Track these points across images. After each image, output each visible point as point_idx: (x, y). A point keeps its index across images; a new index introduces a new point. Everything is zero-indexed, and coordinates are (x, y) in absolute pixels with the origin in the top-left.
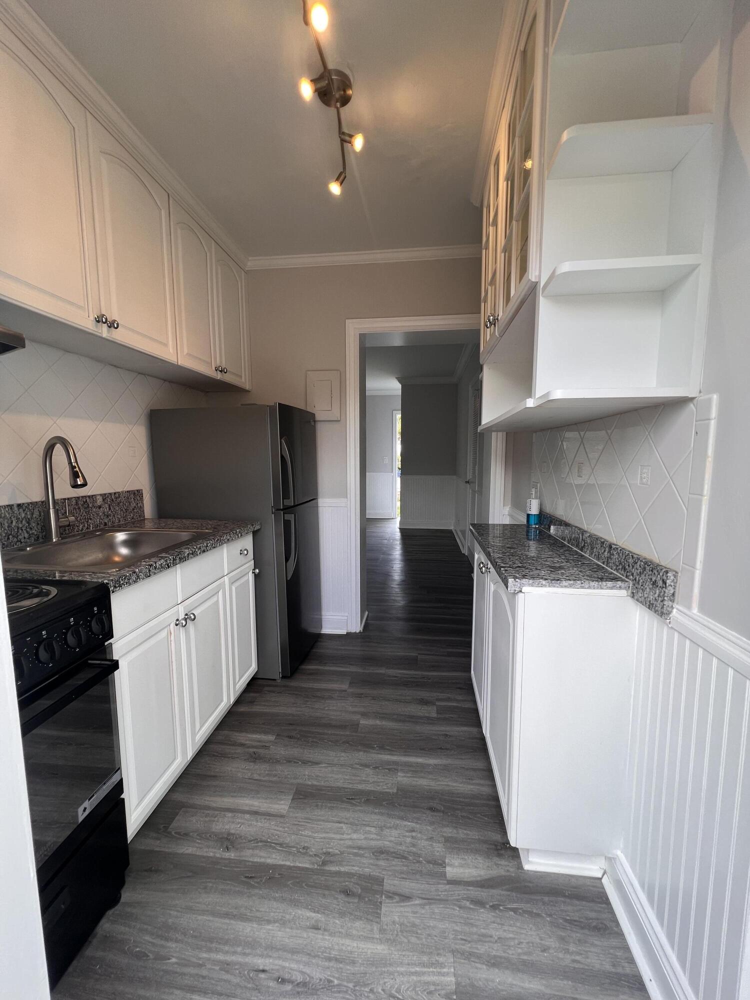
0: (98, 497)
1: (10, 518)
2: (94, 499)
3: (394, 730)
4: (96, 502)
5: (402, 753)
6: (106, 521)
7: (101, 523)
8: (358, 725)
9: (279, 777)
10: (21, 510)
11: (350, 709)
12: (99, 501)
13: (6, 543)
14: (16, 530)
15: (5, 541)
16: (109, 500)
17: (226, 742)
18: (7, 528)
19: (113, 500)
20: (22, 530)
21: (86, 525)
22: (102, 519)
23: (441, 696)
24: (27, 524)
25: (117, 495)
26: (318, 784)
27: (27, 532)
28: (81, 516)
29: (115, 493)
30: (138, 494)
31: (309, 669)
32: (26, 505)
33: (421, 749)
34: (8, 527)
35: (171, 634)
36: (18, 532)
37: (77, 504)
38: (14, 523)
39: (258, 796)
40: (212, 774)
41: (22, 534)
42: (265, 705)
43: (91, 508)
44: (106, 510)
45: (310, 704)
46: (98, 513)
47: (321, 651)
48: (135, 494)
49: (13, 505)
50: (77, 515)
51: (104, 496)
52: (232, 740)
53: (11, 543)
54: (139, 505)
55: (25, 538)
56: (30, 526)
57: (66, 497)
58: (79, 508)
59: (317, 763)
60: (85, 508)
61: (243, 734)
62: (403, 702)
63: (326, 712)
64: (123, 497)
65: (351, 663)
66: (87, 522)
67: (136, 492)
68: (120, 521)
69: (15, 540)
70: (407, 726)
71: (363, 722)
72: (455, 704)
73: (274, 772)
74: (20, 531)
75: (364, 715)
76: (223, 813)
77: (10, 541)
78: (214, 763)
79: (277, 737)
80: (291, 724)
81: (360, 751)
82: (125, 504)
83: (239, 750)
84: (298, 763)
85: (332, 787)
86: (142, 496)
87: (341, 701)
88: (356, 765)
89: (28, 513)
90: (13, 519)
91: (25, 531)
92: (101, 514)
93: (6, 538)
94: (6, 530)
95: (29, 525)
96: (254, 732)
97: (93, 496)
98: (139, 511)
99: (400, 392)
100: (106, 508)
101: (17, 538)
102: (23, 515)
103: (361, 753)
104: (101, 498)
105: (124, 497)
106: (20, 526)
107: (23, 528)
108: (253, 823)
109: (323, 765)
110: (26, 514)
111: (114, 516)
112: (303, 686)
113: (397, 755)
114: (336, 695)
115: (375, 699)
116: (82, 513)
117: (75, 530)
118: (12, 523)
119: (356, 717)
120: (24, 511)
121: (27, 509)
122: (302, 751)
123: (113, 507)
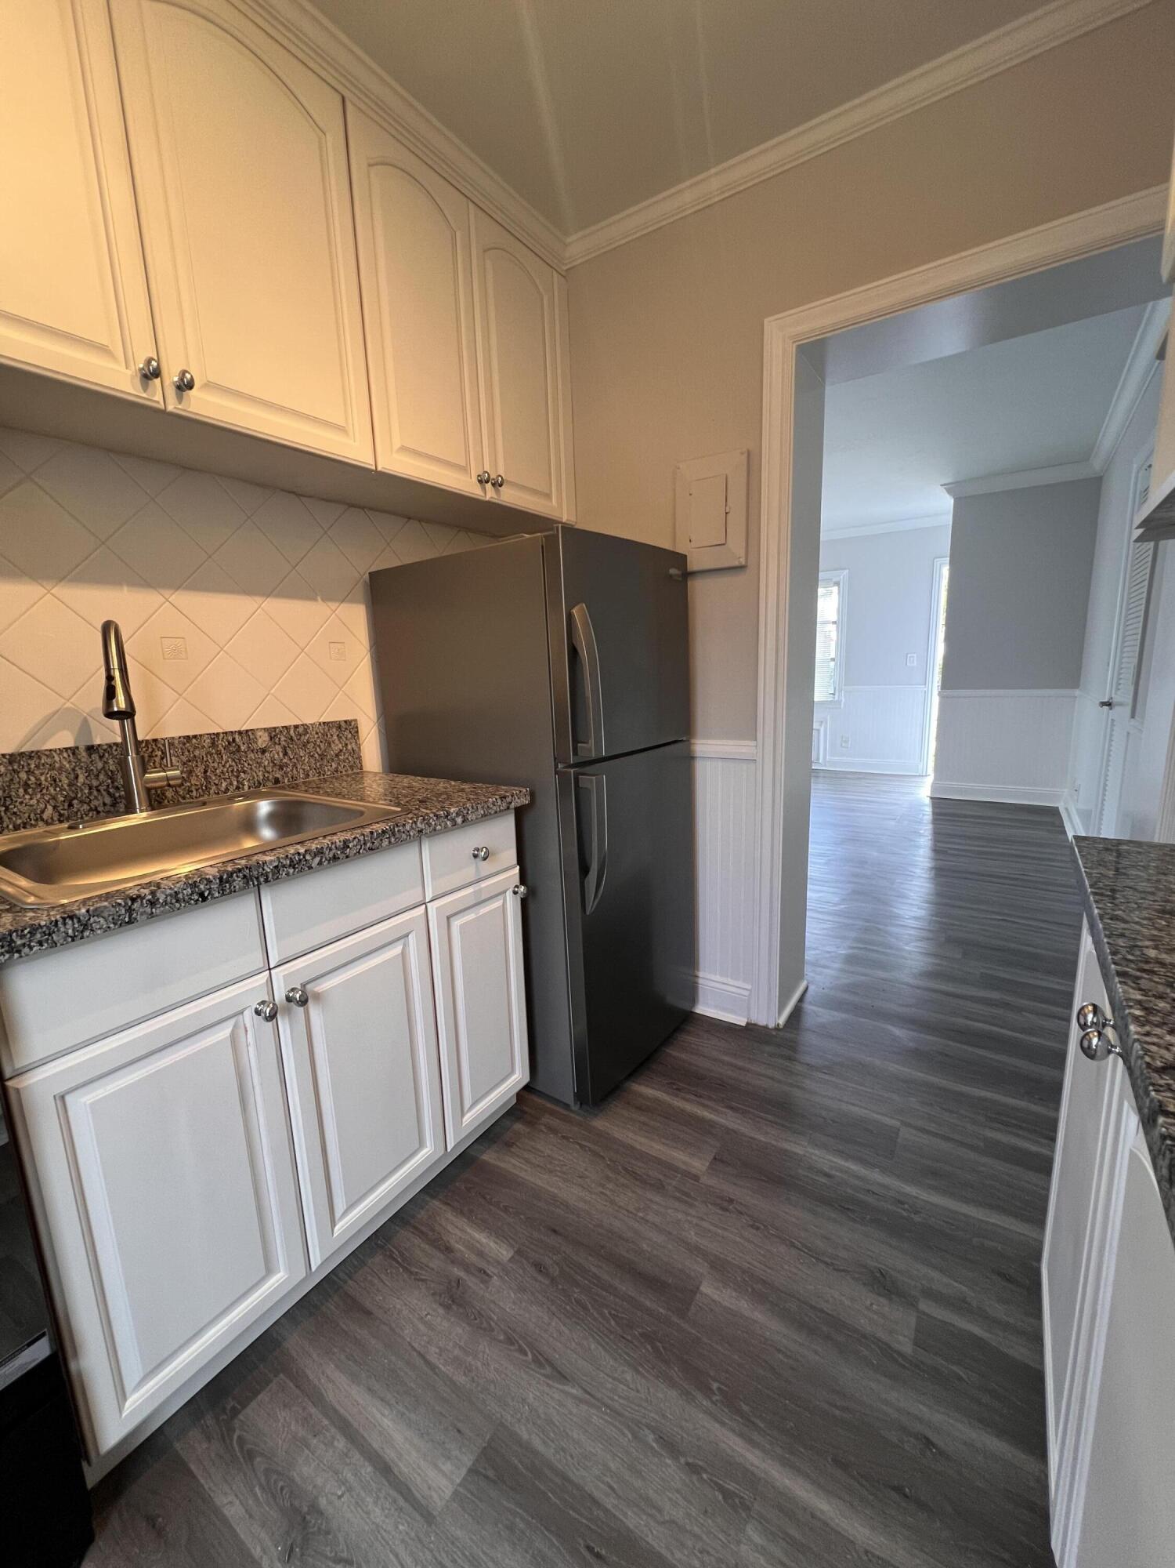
0: (259, 733)
1: (74, 770)
2: (251, 737)
3: (779, 1351)
4: (256, 743)
5: (779, 1451)
6: (278, 775)
7: (267, 779)
8: (695, 1290)
9: (473, 1380)
10: (95, 756)
11: (692, 1236)
12: (263, 740)
13: (66, 812)
14: (86, 791)
15: (64, 809)
16: (283, 739)
17: (423, 1229)
18: (65, 786)
19: (291, 739)
20: (99, 791)
21: (235, 783)
22: (268, 772)
23: (940, 1281)
24: (109, 781)
25: (301, 730)
26: (541, 1448)
27: (109, 794)
28: (224, 766)
29: (296, 727)
30: (348, 729)
31: (641, 1095)
32: (105, 747)
33: (836, 1462)
34: (69, 786)
35: (246, 1031)
36: (90, 793)
37: (213, 744)
38: (81, 779)
39: (413, 1416)
40: (368, 1304)
41: (100, 797)
42: (527, 1161)
43: (245, 753)
44: (276, 756)
45: (611, 1190)
46: (259, 761)
47: (683, 1056)
48: (339, 727)
49: (77, 748)
50: (216, 765)
51: (273, 733)
52: (437, 1228)
53: (77, 813)
54: (349, 747)
55: (105, 804)
56: (116, 784)
57: (191, 734)
58: (219, 753)
59: (562, 1377)
60: (233, 753)
61: (462, 1222)
62: (826, 1263)
63: (636, 1225)
64: (314, 733)
65: (734, 1104)
66: (237, 777)
67: (343, 724)
68: (308, 776)
69: (86, 807)
70: (816, 1352)
71: (708, 1289)
72: (977, 1330)
73: (470, 1359)
74: (95, 793)
75: (720, 1267)
76: (333, 1430)
77: (75, 810)
78: (383, 1276)
79: (517, 1257)
80: (555, 1231)
81: (673, 1384)
82: (319, 746)
83: (437, 1262)
84: (526, 1354)
85: (566, 1478)
86: (357, 732)
87: (677, 1204)
88: (647, 1432)
89: (111, 762)
90: (79, 772)
91: (104, 793)
92: (266, 763)
93: (66, 804)
94: (65, 790)
95: (112, 782)
96: (484, 1225)
97: (247, 731)
98: (350, 758)
99: (948, 519)
100: (278, 753)
101: (88, 804)
102: (100, 765)
103: (673, 1394)
104: (266, 734)
105: (317, 733)
106: (95, 783)
107: (102, 788)
108: (368, 1499)
109: (574, 1391)
110: (106, 763)
111: (295, 765)
112: (617, 1135)
113: (764, 1451)
114: (674, 1183)
115: (758, 1229)
116: (226, 762)
117: (212, 791)
118: (77, 777)
119: (699, 1267)
120: (101, 757)
121: (107, 755)
122: (546, 1319)
123: (292, 751)
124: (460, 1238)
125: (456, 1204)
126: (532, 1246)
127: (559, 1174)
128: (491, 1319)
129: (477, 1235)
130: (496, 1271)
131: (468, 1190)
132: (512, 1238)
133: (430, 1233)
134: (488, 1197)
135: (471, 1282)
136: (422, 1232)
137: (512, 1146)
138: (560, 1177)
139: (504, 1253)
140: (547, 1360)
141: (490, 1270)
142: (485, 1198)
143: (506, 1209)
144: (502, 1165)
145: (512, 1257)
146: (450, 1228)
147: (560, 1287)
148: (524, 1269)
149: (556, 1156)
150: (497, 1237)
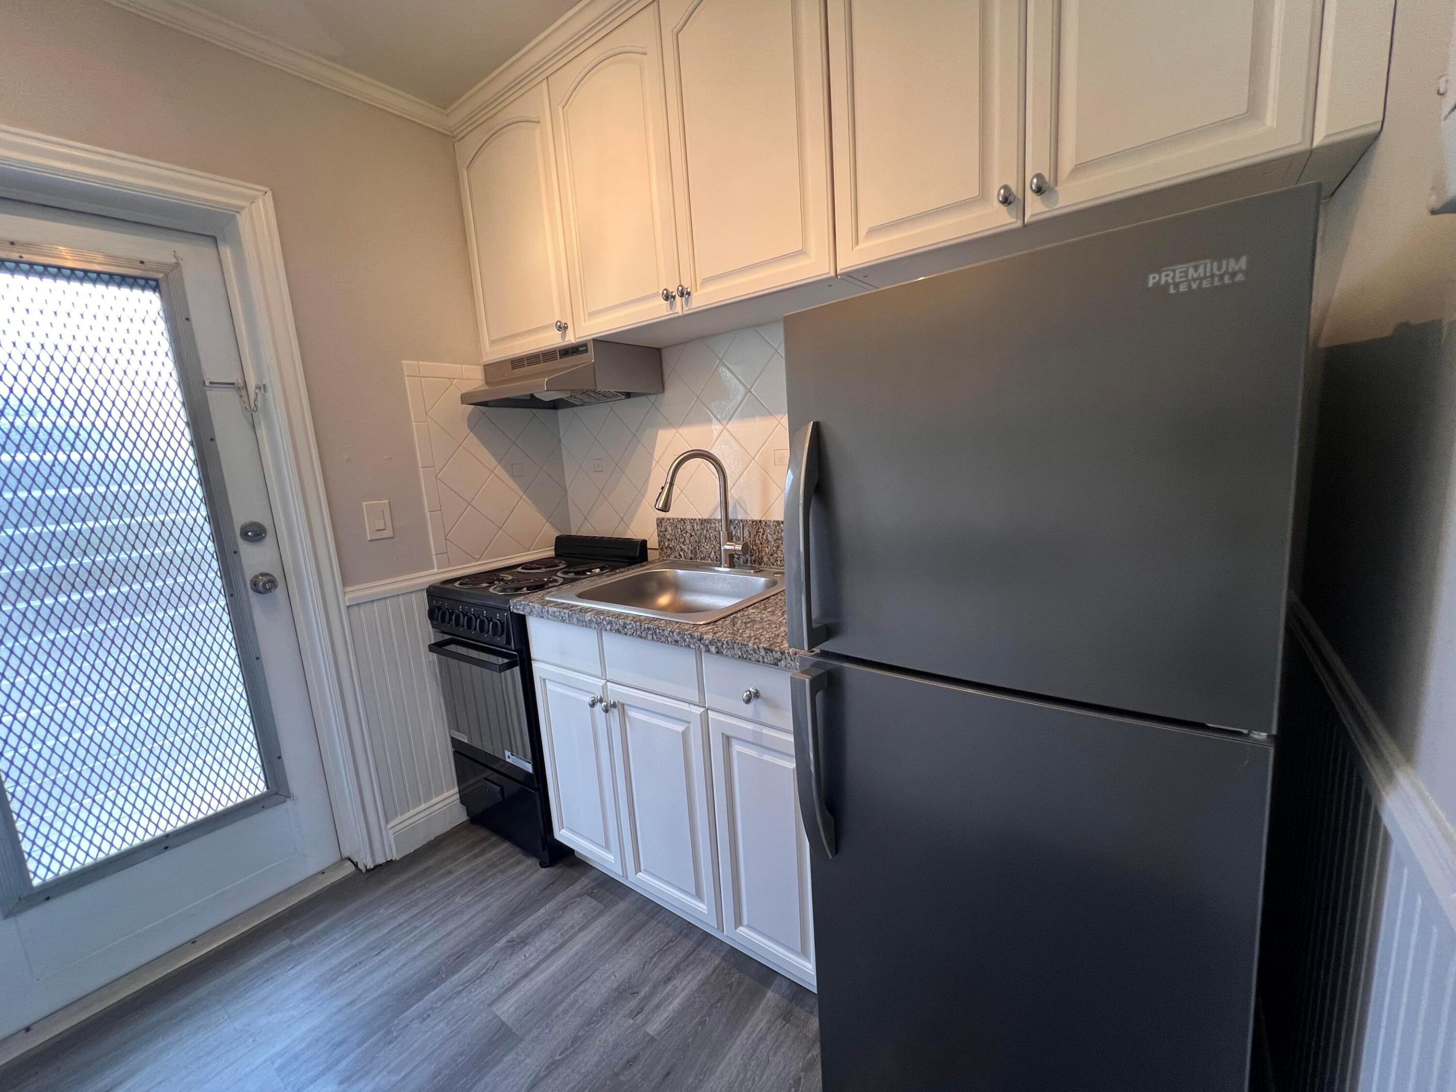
79: (648, 1038)
124: (677, 988)
125: (714, 977)
126: (656, 1052)
127: (741, 1077)
128: (598, 1023)
129: (678, 1000)
130: (637, 1022)
131: (730, 986)
132: (668, 1031)
133: (686, 964)
134: (719, 1005)
135: (633, 1003)
136: (688, 957)
137: (784, 1019)
138: (738, 1076)
139: (652, 1029)
140: (550, 1072)
141: (641, 1017)
142: (718, 1002)
143: (702, 1023)
144: (758, 1012)
145: (649, 1034)
146: (689, 977)
147: (608, 1083)
148: (634, 1047)
149: (767, 1072)
150: (672, 1018)
